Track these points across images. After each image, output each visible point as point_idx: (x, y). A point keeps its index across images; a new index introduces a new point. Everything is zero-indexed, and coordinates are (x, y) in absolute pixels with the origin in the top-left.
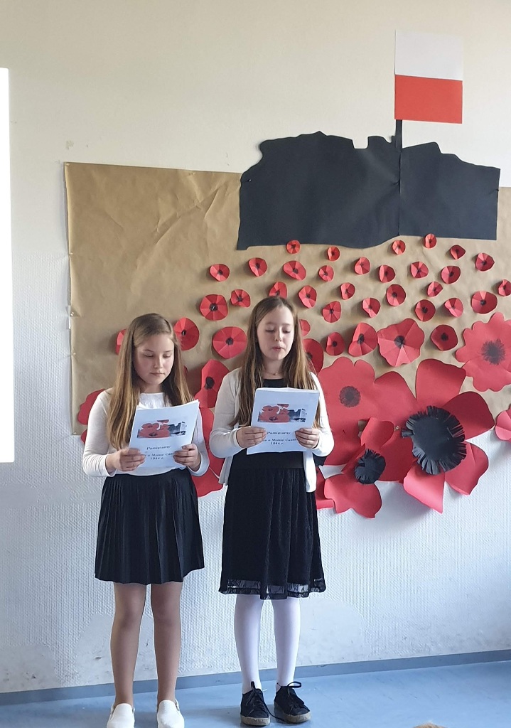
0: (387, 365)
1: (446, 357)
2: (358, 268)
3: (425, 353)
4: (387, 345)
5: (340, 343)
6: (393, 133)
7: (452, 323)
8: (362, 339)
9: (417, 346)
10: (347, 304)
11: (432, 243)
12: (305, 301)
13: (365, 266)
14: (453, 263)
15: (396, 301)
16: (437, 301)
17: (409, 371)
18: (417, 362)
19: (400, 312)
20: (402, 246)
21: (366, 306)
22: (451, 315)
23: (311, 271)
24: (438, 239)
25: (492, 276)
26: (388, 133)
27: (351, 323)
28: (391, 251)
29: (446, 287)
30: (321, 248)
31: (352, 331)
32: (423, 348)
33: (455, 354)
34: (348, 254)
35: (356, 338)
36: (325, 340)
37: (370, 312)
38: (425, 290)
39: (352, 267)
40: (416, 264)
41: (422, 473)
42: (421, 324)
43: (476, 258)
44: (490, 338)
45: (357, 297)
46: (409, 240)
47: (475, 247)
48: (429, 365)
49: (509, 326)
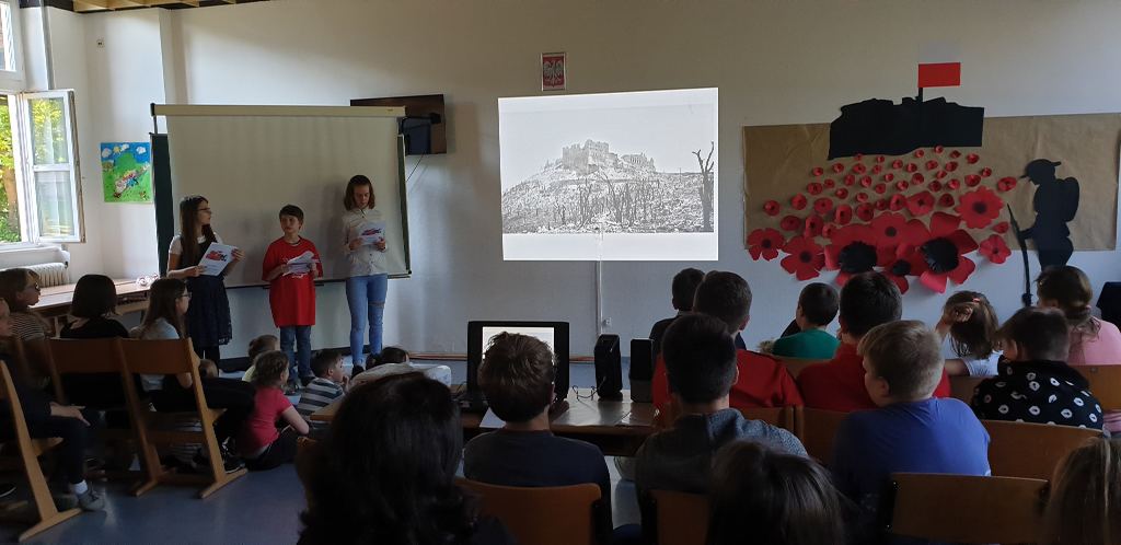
0: (912, 215)
1: (949, 211)
2: (896, 166)
3: (936, 209)
4: (914, 205)
5: (885, 204)
6: (917, 94)
7: (952, 193)
8: (898, 202)
9: (931, 205)
10: (889, 184)
11: (940, 151)
12: (864, 183)
13: (900, 164)
14: (953, 160)
15: (917, 182)
16: (943, 181)
17: (926, 220)
18: (932, 213)
19: (920, 188)
20: (922, 153)
21: (900, 184)
22: (952, 189)
23: (869, 168)
24: (945, 149)
25: (978, 166)
26: (914, 95)
27: (891, 194)
28: (916, 156)
29: (949, 173)
30: (875, 156)
31: (891, 198)
32: (934, 206)
33: (955, 209)
34: (889, 159)
35: (893, 201)
36: (876, 203)
37: (903, 188)
38: (936, 175)
39: (892, 165)
40: (930, 162)
41: (933, 272)
42: (933, 193)
43: (968, 157)
44: (978, 199)
45: (895, 181)
46: (927, 150)
47: (967, 151)
48: (939, 215)
49: (990, 194)
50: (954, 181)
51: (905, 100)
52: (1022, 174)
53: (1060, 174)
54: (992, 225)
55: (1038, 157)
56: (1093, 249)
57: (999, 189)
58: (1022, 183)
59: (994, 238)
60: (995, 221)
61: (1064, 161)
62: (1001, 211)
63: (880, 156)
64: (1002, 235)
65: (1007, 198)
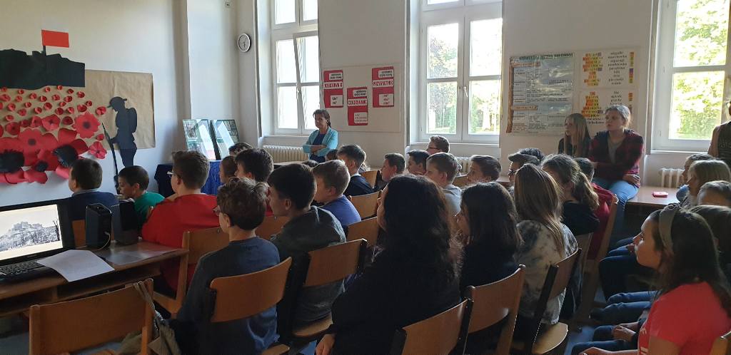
0: (46, 130)
1: (69, 127)
2: (32, 97)
3: (61, 126)
4: (46, 124)
5: (27, 123)
6: (42, 50)
7: (70, 116)
8: (35, 121)
9: (57, 124)
10: (28, 109)
11: (61, 88)
12: (11, 109)
13: (35, 96)
14: (69, 95)
15: (48, 108)
16: (64, 108)
17: (55, 133)
18: (58, 129)
19: (50, 112)
20: (49, 89)
21: (36, 110)
22: (70, 113)
23: (13, 98)
24: (63, 87)
25: (84, 100)
26: (40, 50)
27: (30, 116)
28: (45, 91)
29: (67, 103)
30: (17, 89)
31: (31, 119)
32: (60, 125)
33: (72, 126)
34: (27, 92)
35: (33, 121)
36: (20, 122)
37: (38, 112)
38: (59, 104)
39: (29, 96)
40: (55, 95)
41: (63, 167)
42: (58, 116)
43: (78, 93)
44: (86, 120)
45: (32, 107)
46: (52, 87)
47: (77, 89)
48: (63, 130)
49: (92, 116)
50: (70, 108)
51: (35, 53)
52: (108, 105)
53: (127, 106)
54: (95, 136)
55: (116, 95)
56: (146, 148)
57: (97, 114)
58: (109, 110)
59: (97, 144)
60: (96, 134)
61: (129, 99)
62: (99, 127)
63: (20, 90)
64: (100, 141)
65: (101, 119)
